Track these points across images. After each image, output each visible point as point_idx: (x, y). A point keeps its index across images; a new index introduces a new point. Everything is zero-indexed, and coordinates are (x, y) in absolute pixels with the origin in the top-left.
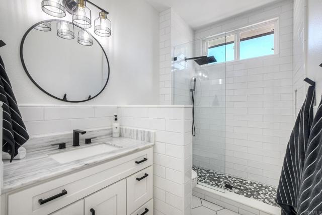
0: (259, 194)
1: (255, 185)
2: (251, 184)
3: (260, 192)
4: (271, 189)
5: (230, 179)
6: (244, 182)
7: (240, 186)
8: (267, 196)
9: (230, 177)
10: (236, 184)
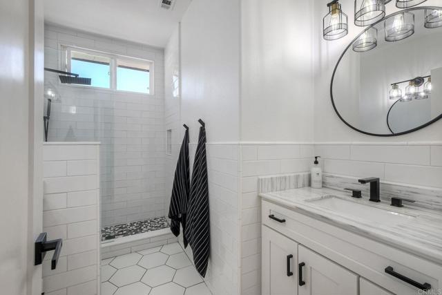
0: (142, 230)
1: (135, 224)
2: (132, 225)
3: (142, 228)
4: (149, 221)
5: (109, 230)
6: (124, 226)
7: (122, 231)
8: (149, 227)
9: (106, 229)
10: (117, 232)
